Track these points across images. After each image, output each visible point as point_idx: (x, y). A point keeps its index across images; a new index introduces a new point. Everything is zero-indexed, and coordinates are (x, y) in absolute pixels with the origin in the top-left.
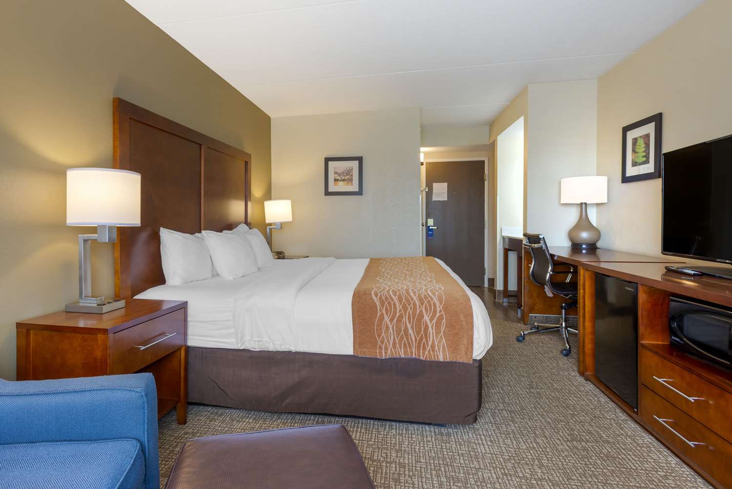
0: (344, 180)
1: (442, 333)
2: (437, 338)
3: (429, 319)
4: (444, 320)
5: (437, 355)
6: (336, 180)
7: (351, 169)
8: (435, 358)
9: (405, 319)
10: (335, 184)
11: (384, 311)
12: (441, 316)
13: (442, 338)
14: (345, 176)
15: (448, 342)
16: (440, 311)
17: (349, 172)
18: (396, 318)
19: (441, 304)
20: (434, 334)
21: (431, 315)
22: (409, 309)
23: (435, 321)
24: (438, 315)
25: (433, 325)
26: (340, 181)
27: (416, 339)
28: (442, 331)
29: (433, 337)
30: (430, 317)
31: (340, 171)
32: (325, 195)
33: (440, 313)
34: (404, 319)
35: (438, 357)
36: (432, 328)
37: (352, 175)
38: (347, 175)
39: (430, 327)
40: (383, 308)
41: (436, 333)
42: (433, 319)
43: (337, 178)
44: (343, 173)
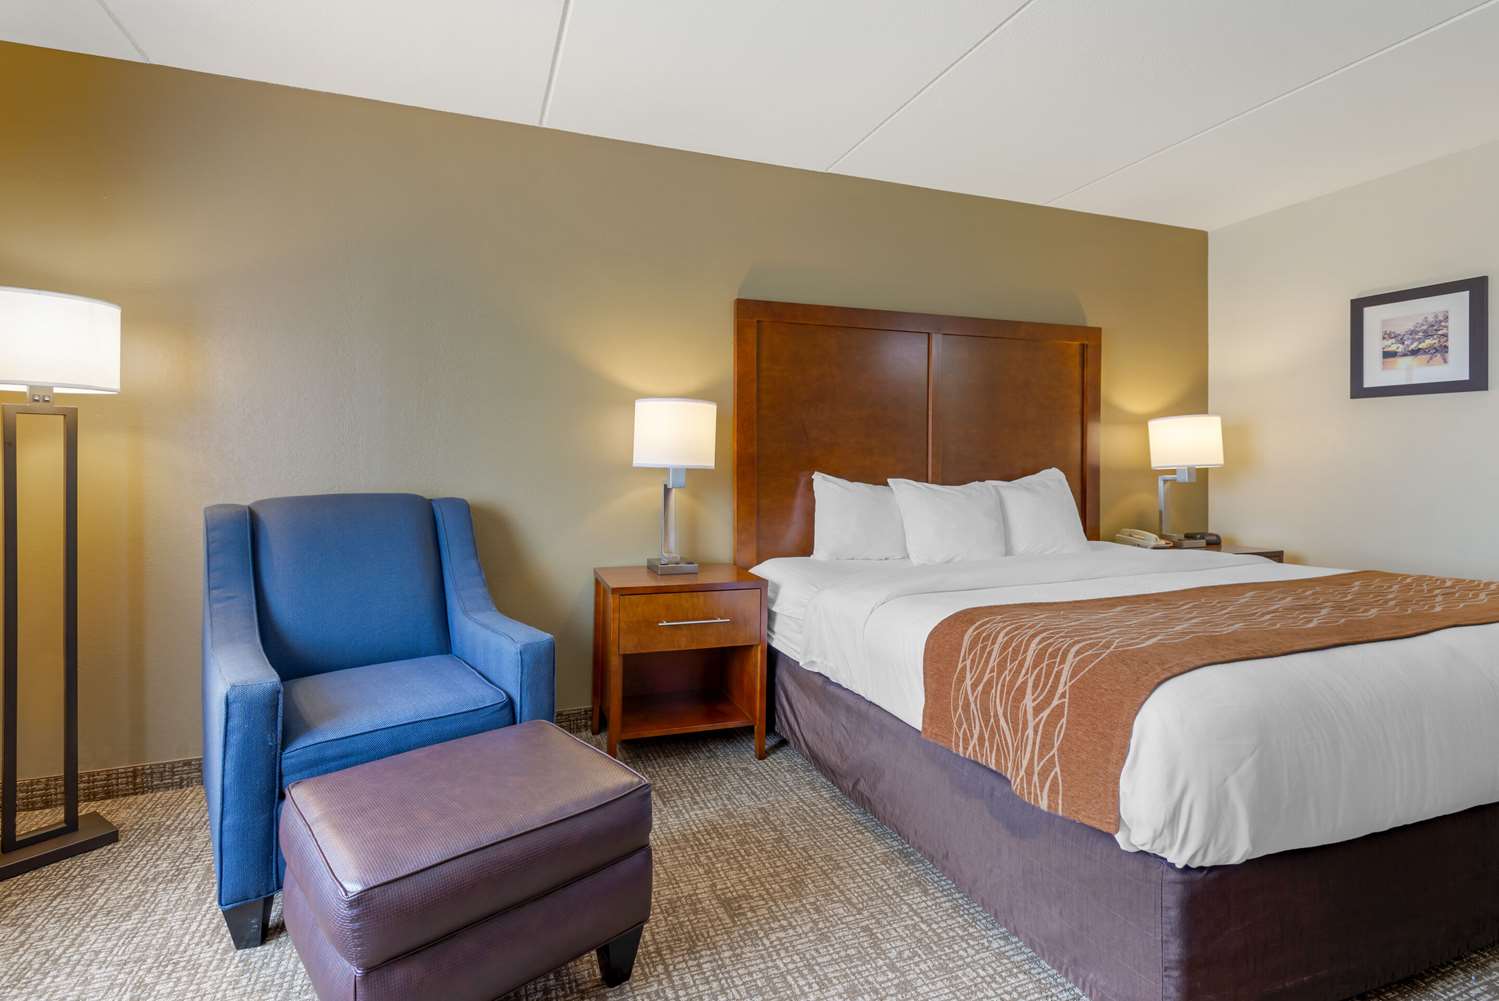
0: (1415, 352)
1: (1055, 751)
2: (1041, 757)
3: (1034, 709)
4: (1064, 720)
5: (1036, 795)
6: (1388, 355)
7: (1441, 318)
8: (1029, 798)
9: (995, 692)
10: (1385, 367)
11: (968, 662)
12: (1061, 706)
13: (1054, 763)
14: (1420, 341)
15: (1065, 774)
16: (1063, 695)
17: (1436, 328)
18: (982, 685)
19: (1072, 677)
20: (1037, 747)
21: (1041, 698)
22: (1007, 672)
23: (1045, 714)
24: (1055, 702)
25: (1038, 725)
26: (1405, 355)
27: (1013, 745)
28: (1056, 745)
29: (1033, 751)
30: (1036, 702)
31: (1401, 329)
32: (1353, 397)
33: (1060, 699)
34: (993, 691)
35: (1036, 800)
36: (1036, 732)
37: (1445, 335)
38: (1427, 335)
39: (1031, 725)
40: (969, 654)
41: (1042, 746)
42: (1043, 709)
43: (1393, 348)
44: (1413, 332)
